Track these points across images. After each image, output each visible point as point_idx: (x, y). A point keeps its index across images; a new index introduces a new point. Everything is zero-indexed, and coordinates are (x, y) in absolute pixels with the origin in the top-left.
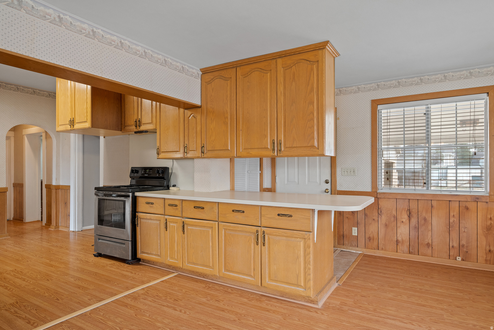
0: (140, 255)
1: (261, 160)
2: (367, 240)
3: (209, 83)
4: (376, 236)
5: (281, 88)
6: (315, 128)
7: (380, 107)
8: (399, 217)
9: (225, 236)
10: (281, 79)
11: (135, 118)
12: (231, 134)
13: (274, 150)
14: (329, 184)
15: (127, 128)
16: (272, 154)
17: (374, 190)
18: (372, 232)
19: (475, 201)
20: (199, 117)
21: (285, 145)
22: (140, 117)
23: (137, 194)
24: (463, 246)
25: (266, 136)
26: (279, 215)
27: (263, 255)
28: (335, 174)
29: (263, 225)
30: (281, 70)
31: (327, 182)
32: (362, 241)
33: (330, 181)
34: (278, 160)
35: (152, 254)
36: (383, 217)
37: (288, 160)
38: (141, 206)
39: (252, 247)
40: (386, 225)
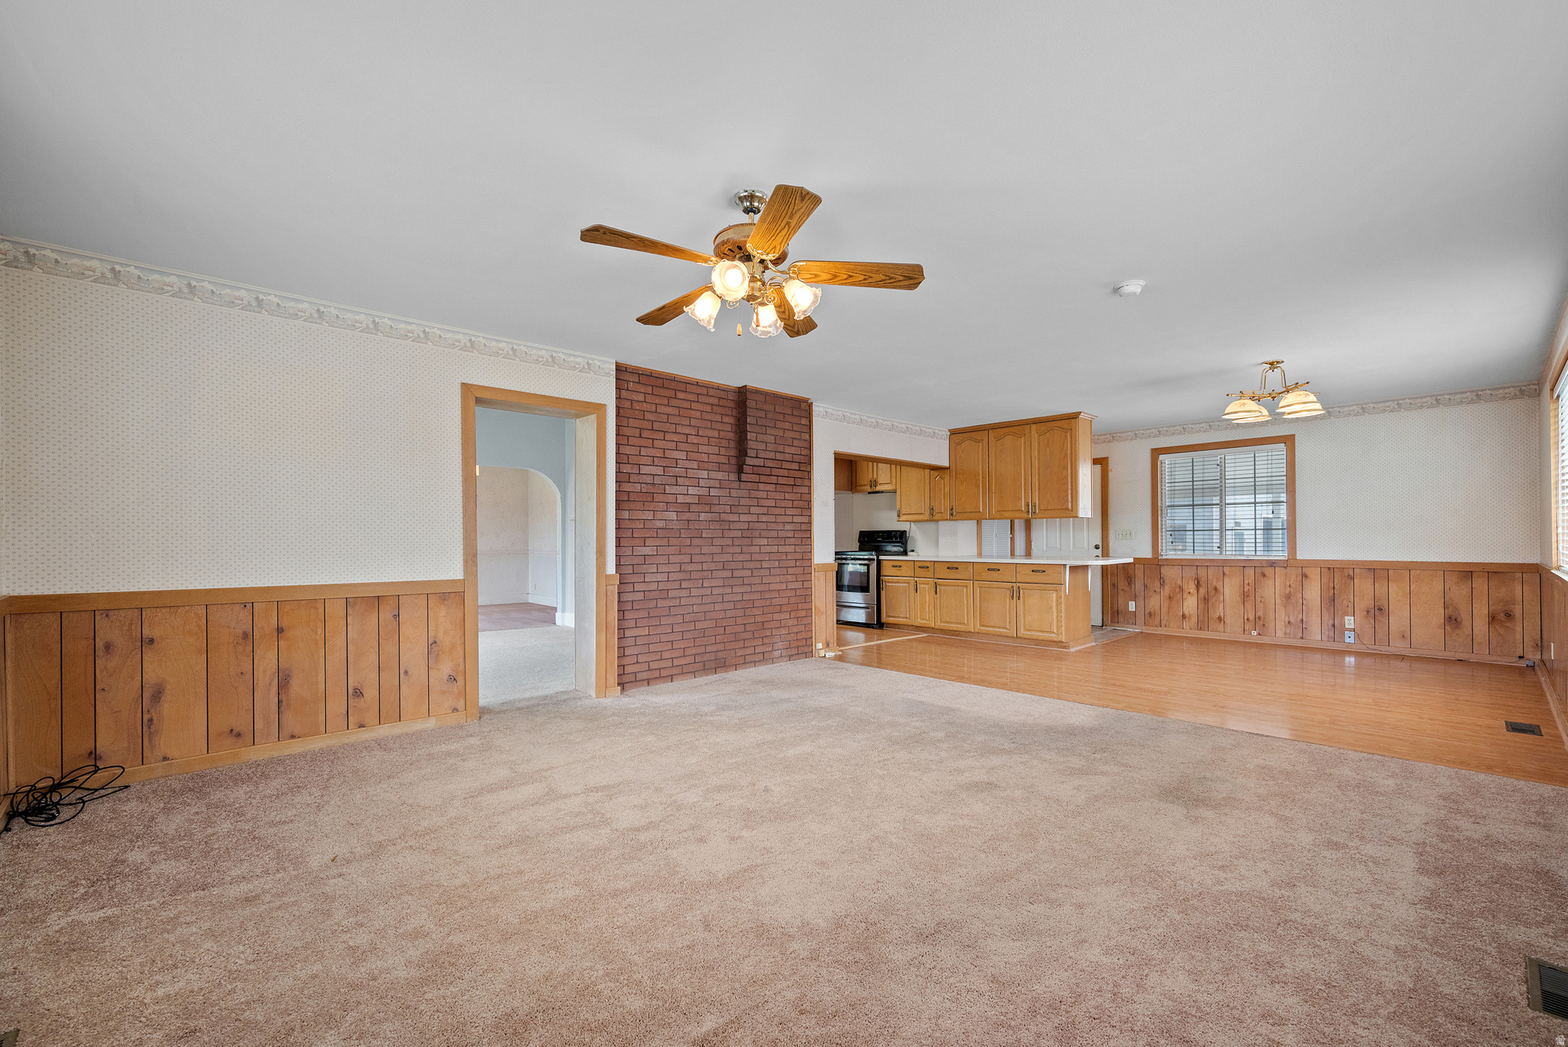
0: (884, 619)
1: (1012, 523)
2: (1147, 616)
3: (959, 444)
4: (1158, 611)
5: (1035, 454)
6: (1070, 491)
7: (1161, 457)
8: (1185, 587)
9: (980, 593)
10: (1035, 444)
11: (870, 476)
12: (983, 496)
13: (1028, 512)
14: (1100, 549)
15: (858, 488)
16: (1026, 516)
17: (1155, 556)
18: (1153, 606)
19: (1272, 566)
20: (947, 479)
21: (1039, 506)
22: (875, 476)
23: (881, 557)
24: (1259, 618)
25: (1020, 499)
26: (1033, 571)
27: (1018, 609)
28: (1107, 537)
29: (1018, 580)
30: (1035, 435)
31: (1097, 547)
32: (1140, 618)
33: (1101, 546)
34: (1034, 521)
35: (900, 617)
36: (1166, 588)
37: (1047, 522)
38: (887, 570)
39: (1008, 602)
40: (1170, 597)
